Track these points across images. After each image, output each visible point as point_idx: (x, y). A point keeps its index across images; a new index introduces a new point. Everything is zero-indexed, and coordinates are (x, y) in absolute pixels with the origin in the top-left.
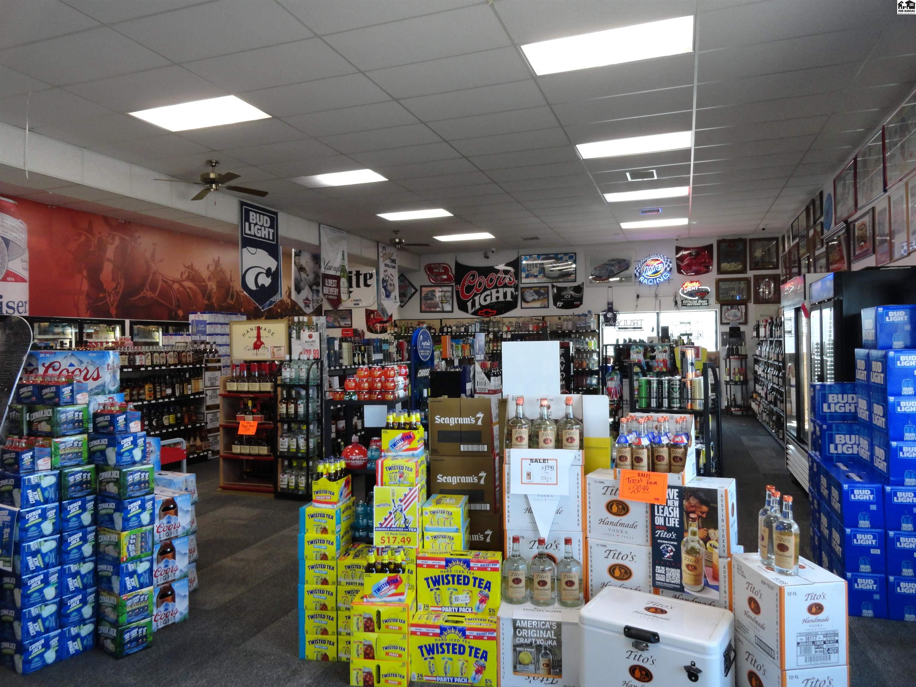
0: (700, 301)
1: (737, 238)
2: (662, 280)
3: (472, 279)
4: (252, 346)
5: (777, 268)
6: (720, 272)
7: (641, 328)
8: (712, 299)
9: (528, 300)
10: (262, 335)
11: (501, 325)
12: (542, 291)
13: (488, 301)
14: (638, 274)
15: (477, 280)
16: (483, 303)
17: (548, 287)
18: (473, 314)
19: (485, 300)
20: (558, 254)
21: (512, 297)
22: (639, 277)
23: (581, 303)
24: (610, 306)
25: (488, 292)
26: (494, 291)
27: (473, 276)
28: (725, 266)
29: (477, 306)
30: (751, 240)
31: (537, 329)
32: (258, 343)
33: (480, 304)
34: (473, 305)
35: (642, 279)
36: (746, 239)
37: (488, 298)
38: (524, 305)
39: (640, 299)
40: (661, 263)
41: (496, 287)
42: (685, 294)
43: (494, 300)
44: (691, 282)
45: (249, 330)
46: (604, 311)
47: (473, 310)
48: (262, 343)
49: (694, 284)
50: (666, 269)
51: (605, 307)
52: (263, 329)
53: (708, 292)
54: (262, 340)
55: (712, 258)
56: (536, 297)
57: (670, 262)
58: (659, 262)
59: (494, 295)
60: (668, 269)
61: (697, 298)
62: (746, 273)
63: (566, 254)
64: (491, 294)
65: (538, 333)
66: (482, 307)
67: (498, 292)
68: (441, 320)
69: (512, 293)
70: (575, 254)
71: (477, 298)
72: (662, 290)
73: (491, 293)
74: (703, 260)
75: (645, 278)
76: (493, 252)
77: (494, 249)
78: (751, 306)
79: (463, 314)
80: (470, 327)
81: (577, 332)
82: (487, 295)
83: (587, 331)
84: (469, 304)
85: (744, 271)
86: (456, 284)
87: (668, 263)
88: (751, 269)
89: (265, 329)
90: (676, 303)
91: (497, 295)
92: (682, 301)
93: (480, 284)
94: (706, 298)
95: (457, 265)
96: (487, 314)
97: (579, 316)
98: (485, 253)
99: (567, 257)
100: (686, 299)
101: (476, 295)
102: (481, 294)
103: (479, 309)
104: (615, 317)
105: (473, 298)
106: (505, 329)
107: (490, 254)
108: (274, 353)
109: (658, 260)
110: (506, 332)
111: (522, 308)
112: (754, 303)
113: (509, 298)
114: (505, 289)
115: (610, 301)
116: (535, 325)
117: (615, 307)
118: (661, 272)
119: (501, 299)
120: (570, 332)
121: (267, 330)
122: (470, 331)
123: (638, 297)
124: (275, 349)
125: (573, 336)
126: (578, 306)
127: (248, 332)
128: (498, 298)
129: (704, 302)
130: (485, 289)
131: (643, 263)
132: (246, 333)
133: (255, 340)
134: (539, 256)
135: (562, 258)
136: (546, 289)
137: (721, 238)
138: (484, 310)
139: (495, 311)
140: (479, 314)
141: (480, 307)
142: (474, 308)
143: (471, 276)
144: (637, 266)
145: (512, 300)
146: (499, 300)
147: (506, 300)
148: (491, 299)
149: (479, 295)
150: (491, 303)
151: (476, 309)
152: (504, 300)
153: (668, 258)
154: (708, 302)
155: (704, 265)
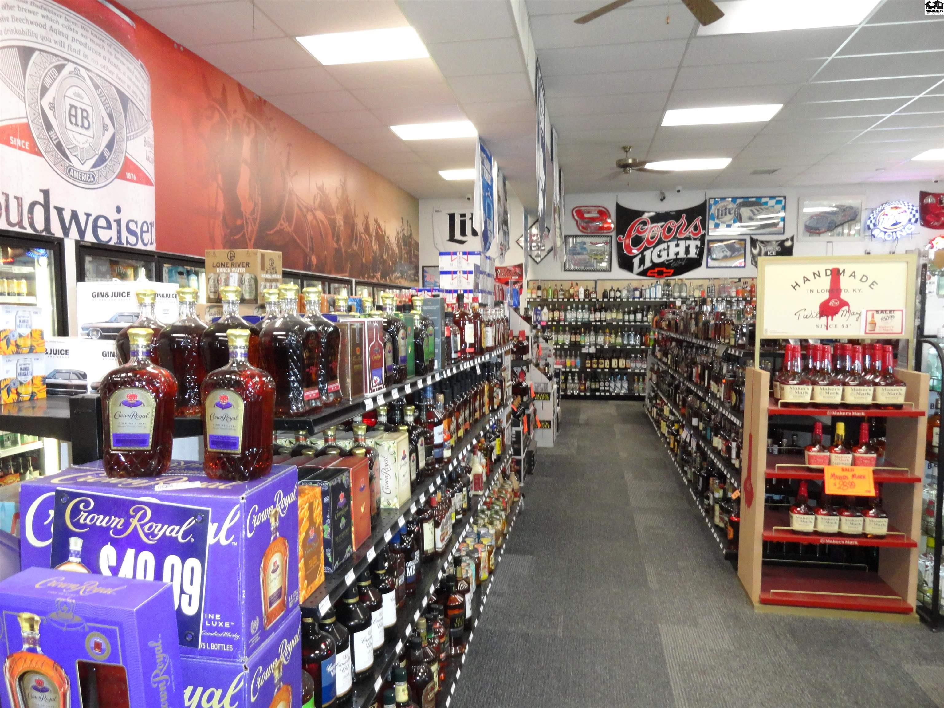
2: (904, 234)
3: (642, 228)
4: (817, 310)
9: (716, 257)
10: (843, 286)
11: (691, 289)
12: (738, 246)
13: (664, 258)
14: (872, 226)
15: (649, 229)
16: (657, 260)
17: (745, 240)
18: (641, 274)
19: (659, 256)
20: (761, 197)
21: (696, 252)
22: (873, 230)
25: (664, 246)
26: (672, 244)
27: (644, 223)
29: (648, 264)
31: (743, 295)
32: (832, 303)
33: (652, 261)
34: (642, 261)
37: (664, 254)
38: (711, 263)
40: (904, 212)
41: (675, 238)
43: (672, 256)
45: (811, 277)
47: (641, 269)
48: (845, 304)
50: (910, 220)
52: (847, 273)
54: (843, 296)
56: (729, 253)
57: (917, 211)
58: (901, 210)
59: (673, 250)
60: (913, 220)
63: (772, 198)
64: (668, 249)
66: (655, 265)
67: (677, 245)
68: (596, 282)
69: (697, 247)
70: (785, 198)
71: (647, 253)
73: (668, 246)
75: (881, 231)
76: (679, 191)
77: (679, 188)
79: (625, 274)
80: (648, 291)
82: (664, 249)
84: (636, 261)
86: (618, 234)
87: (913, 212)
89: (853, 275)
91: (677, 249)
93: (654, 235)
95: (620, 209)
96: (660, 274)
99: (772, 202)
101: (646, 249)
102: (654, 247)
103: (649, 268)
105: (642, 253)
106: (698, 294)
107: (667, 195)
108: (874, 324)
111: (708, 267)
113: (693, 253)
114: (688, 242)
116: (739, 289)
119: (682, 255)
121: (858, 276)
122: (648, 296)
124: (878, 317)
127: (806, 280)
128: (677, 253)
130: (660, 242)
131: (880, 212)
132: (801, 282)
133: (826, 296)
134: (734, 199)
135: (766, 203)
136: (743, 242)
138: (657, 269)
139: (672, 271)
140: (648, 274)
141: (651, 265)
142: (642, 266)
143: (640, 224)
144: (871, 215)
145: (696, 256)
146: (678, 257)
147: (689, 256)
148: (668, 255)
149: (652, 249)
150: (667, 261)
151: (645, 267)
152: (685, 256)
153: (913, 206)
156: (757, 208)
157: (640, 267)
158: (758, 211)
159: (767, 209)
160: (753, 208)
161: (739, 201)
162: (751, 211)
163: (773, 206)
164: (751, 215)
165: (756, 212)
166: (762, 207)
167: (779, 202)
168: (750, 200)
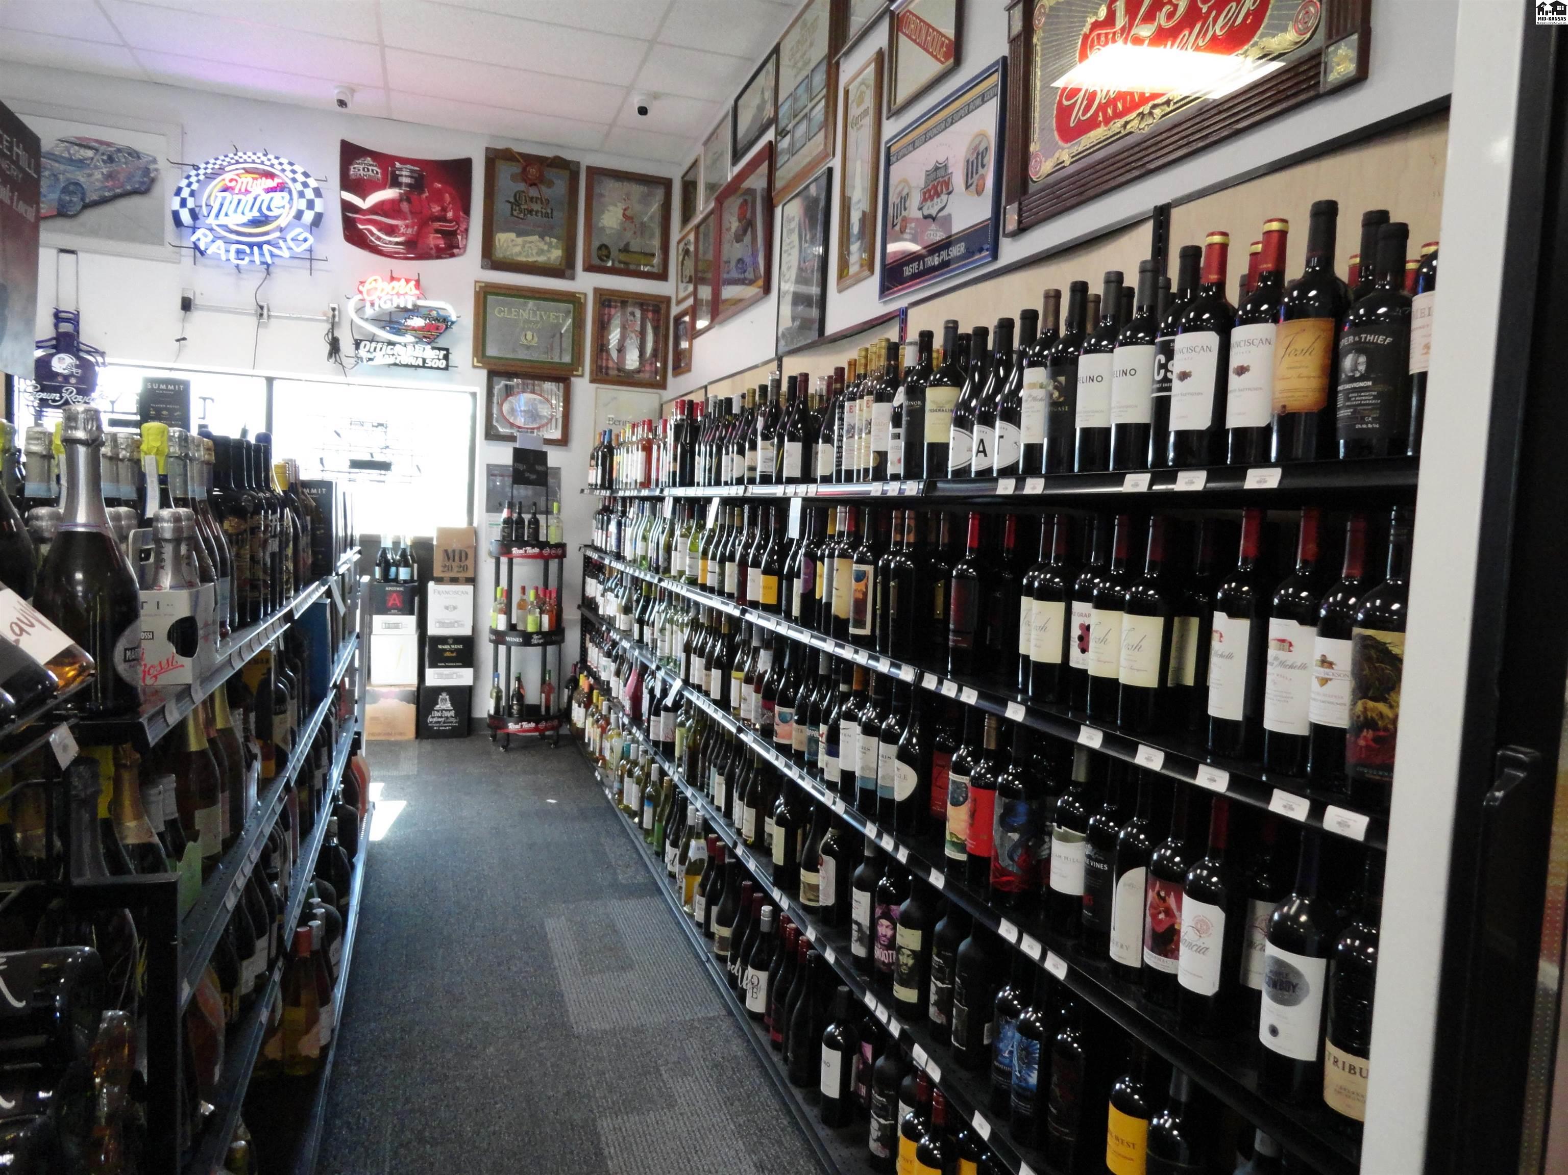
1: (548, 153)
2: (286, 254)
5: (662, 276)
6: (491, 260)
14: (186, 217)
22: (194, 229)
24: (67, 327)
28: (508, 242)
30: (593, 172)
35: (202, 237)
36: (578, 164)
39: (196, 315)
40: (281, 187)
42: (369, 319)
44: (390, 278)
46: (39, 346)
49: (401, 286)
50: (299, 215)
53: (453, 324)
55: (466, 209)
57: (318, 193)
58: (271, 182)
60: (309, 216)
61: (410, 339)
62: (573, 278)
72: (287, 293)
74: (436, 209)
75: (217, 236)
78: (582, 386)
85: (564, 270)
87: (309, 194)
88: (590, 268)
90: (335, 347)
94: (442, 342)
100: (372, 338)
104: (86, 369)
109: (270, 175)
112: (593, 381)
115: (68, 308)
123: (187, 305)
131: (210, 177)
137: (500, 145)
144: (184, 183)
153: (306, 175)
154: (446, 357)
155: (437, 225)
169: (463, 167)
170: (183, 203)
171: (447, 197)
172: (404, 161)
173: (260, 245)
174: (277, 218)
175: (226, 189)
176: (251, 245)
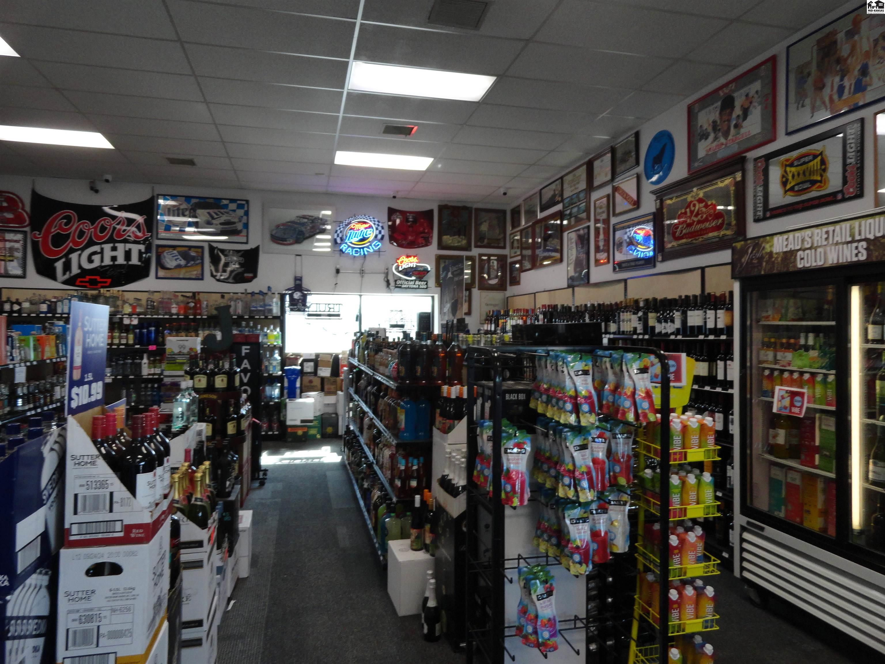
0: (417, 283)
1: (460, 205)
2: (371, 251)
3: (66, 224)
5: (504, 247)
6: (441, 246)
7: (338, 315)
8: (431, 279)
9: (168, 266)
11: (119, 303)
12: (193, 254)
13: (96, 263)
14: (339, 241)
15: (75, 227)
16: (87, 266)
17: (202, 248)
18: (65, 282)
19: (90, 261)
20: (220, 199)
21: (140, 258)
22: (341, 244)
23: (255, 276)
24: (298, 282)
25: (97, 248)
26: (107, 247)
27: (69, 219)
28: (447, 239)
29: (75, 270)
30: (477, 210)
31: (185, 312)
33: (80, 267)
34: (67, 267)
35: (344, 247)
36: (471, 208)
37: (97, 258)
38: (161, 273)
39: (340, 275)
40: (370, 227)
41: (111, 240)
42: (400, 272)
43: (107, 262)
44: (408, 257)
46: (289, 289)
47: (67, 276)
49: (412, 259)
50: (376, 236)
51: (291, 284)
53: (428, 272)
55: (432, 228)
56: (183, 262)
57: (383, 228)
58: (367, 226)
59: (108, 254)
60: (379, 236)
61: (413, 278)
62: (470, 250)
63: (232, 201)
64: (102, 252)
65: (186, 317)
66: (84, 272)
67: (114, 249)
69: (140, 253)
70: (247, 201)
71: (74, 257)
72: (371, 264)
73: (102, 249)
74: (422, 229)
75: (349, 246)
76: (107, 181)
77: (109, 177)
78: (475, 292)
79: (45, 282)
80: (59, 304)
81: (252, 318)
82: (95, 253)
83: (266, 318)
84: (59, 265)
85: (467, 248)
86: (32, 230)
87: (380, 228)
88: (477, 246)
90: (388, 283)
91: (114, 253)
92: (396, 281)
93: (81, 234)
94: (424, 279)
95: (36, 197)
96: (93, 284)
97: (253, 294)
98: (92, 182)
99: (233, 206)
100: (400, 279)
101: (72, 251)
102: (83, 249)
103: (77, 276)
104: (305, 297)
105: (66, 256)
106: (128, 309)
107: (100, 186)
110: (130, 315)
111: (157, 278)
112: (479, 289)
113: (135, 260)
114: (129, 246)
115: (299, 275)
116: (182, 305)
117: (305, 284)
118: (370, 239)
119: (121, 260)
120: (241, 318)
122: (59, 310)
123: (338, 271)
125: (244, 323)
126: (249, 280)
128: (114, 259)
129: (422, 284)
130: (91, 243)
131: (347, 225)
134: (188, 198)
135: (226, 206)
136: (200, 250)
137: (443, 204)
138: (88, 278)
139: (109, 281)
140: (78, 283)
141: (79, 271)
142: (68, 273)
143: (63, 218)
144: (338, 228)
145: (139, 263)
146: (116, 263)
147: (130, 263)
148: (102, 260)
149: (79, 252)
150: (101, 267)
151: (72, 275)
152: (125, 263)
153: (378, 222)
154: (427, 284)
155: (422, 235)
156: (216, 211)
157: (64, 274)
158: (217, 214)
159: (227, 213)
160: (211, 211)
161: (194, 201)
162: (209, 213)
163: (234, 211)
164: (210, 219)
165: (216, 216)
166: (222, 211)
167: (240, 207)
168: (207, 200)
169: (430, 213)
170: (338, 236)
171: (425, 225)
172: (410, 212)
173: (363, 248)
174: (368, 238)
175: (351, 229)
176: (360, 248)
